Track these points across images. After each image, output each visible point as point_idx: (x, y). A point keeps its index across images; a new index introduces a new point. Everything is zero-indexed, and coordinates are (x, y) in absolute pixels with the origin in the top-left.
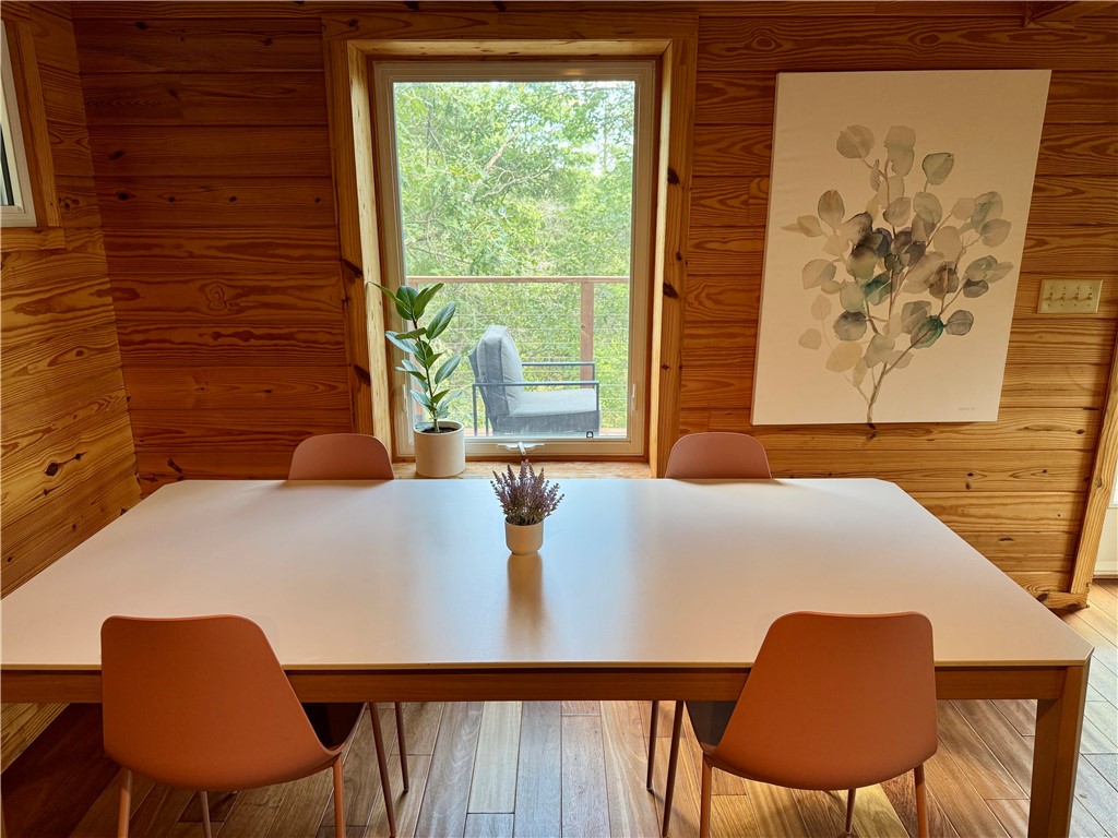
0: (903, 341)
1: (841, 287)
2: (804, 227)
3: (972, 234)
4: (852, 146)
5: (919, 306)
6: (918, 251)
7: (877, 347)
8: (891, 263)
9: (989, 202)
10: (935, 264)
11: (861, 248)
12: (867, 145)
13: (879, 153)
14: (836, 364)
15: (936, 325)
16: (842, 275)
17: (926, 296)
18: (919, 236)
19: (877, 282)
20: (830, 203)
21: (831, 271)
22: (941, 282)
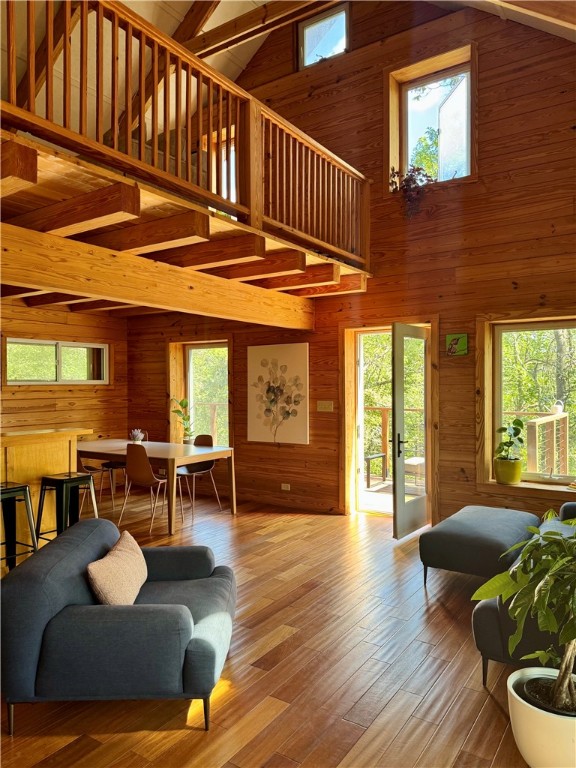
0: (281, 418)
1: (265, 402)
2: (255, 385)
3: (294, 388)
4: (264, 364)
5: (283, 408)
6: (282, 391)
7: (275, 419)
8: (276, 395)
9: (297, 379)
10: (286, 396)
11: (268, 391)
12: (267, 364)
13: (270, 366)
14: (265, 424)
15: (288, 413)
16: (265, 398)
17: (285, 405)
18: (282, 388)
19: (273, 400)
20: (260, 379)
21: (262, 397)
22: (288, 401)
